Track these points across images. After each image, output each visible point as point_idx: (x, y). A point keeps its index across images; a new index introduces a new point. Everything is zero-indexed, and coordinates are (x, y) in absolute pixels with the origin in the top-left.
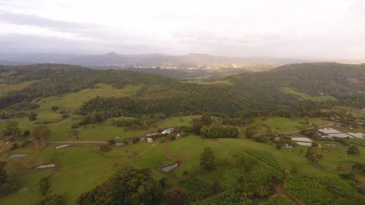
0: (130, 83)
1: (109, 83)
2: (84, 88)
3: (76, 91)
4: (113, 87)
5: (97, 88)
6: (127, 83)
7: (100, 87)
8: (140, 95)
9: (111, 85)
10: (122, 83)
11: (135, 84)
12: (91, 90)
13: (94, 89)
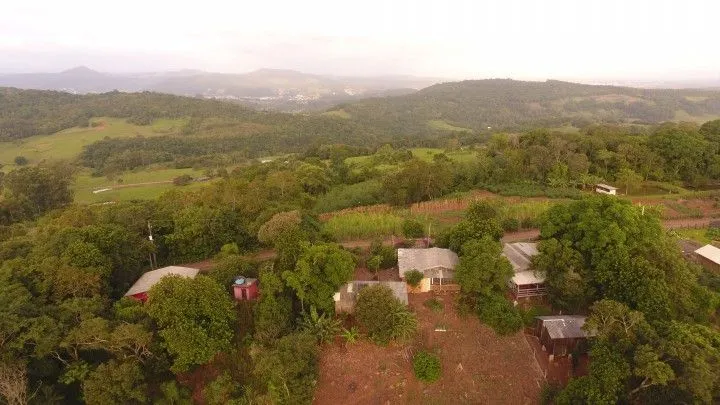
0: (163, 116)
1: (116, 116)
2: (64, 127)
3: (51, 132)
4: (128, 122)
5: (94, 125)
6: (156, 115)
7: (100, 124)
8: (188, 133)
9: (125, 120)
10: (147, 115)
11: (172, 117)
12: (83, 129)
13: (90, 128)
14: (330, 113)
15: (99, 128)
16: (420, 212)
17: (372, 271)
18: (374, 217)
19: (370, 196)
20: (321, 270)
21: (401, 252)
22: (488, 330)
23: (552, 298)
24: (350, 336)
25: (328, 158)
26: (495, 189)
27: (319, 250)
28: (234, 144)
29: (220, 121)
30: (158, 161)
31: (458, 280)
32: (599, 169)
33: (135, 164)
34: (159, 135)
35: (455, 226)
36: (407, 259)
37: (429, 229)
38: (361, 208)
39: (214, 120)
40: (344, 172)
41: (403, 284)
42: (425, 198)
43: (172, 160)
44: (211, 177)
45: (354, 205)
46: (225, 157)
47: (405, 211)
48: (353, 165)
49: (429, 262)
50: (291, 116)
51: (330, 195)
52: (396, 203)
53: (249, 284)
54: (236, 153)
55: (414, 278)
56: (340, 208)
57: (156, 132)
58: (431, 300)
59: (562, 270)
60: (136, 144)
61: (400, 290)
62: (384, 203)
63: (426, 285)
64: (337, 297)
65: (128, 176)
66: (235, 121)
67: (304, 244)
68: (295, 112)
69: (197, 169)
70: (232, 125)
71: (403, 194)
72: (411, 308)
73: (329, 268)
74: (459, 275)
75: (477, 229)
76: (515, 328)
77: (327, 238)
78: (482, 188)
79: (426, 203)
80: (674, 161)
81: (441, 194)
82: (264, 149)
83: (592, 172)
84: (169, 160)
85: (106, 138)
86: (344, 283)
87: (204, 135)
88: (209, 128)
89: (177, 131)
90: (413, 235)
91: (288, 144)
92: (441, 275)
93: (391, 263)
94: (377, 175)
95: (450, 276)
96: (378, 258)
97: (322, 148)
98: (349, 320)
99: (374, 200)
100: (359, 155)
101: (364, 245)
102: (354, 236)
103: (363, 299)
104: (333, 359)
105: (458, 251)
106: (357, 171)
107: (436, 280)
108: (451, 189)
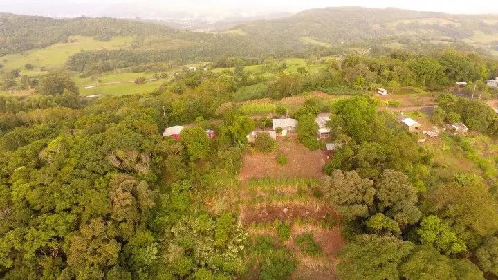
0: (118, 35)
1: (86, 35)
2: (53, 43)
3: (44, 46)
4: (95, 39)
5: (72, 41)
6: (113, 34)
7: (76, 41)
8: (135, 47)
9: (92, 38)
10: (107, 34)
11: (124, 36)
12: (64, 44)
13: (69, 44)
14: (231, 32)
15: (75, 43)
16: (286, 102)
17: (262, 128)
18: (262, 105)
19: (260, 94)
20: (242, 126)
21: (274, 120)
22: (306, 149)
23: (332, 137)
24: (254, 150)
25: (232, 66)
26: (325, 90)
27: (242, 118)
28: (169, 56)
29: (157, 38)
30: (120, 67)
31: (296, 131)
32: (382, 80)
33: (106, 69)
34: (118, 48)
35: (298, 109)
36: (277, 123)
37: (287, 111)
38: (256, 100)
39: (153, 37)
40: (244, 78)
41: (275, 132)
42: (289, 95)
43: (129, 66)
44: (158, 79)
45: (252, 99)
46: (164, 65)
47: (278, 102)
48: (249, 73)
49: (285, 125)
50: (204, 34)
51: (239, 92)
52: (273, 98)
53: (212, 132)
54: (171, 62)
55: (279, 130)
56: (245, 100)
57: (115, 46)
58: (286, 139)
59: (336, 126)
60: (103, 55)
61: (273, 135)
62: (267, 97)
63: (284, 133)
64: (248, 136)
65: (104, 77)
66: (167, 38)
67: (235, 116)
68: (207, 31)
69: (147, 73)
70: (165, 41)
71: (277, 93)
72: (277, 141)
73: (245, 125)
74: (297, 129)
75: (306, 111)
76: (317, 148)
77: (242, 114)
78: (319, 90)
79: (289, 98)
80: (421, 76)
81: (297, 93)
82: (188, 59)
83: (378, 81)
84: (126, 67)
85: (82, 51)
86: (251, 131)
87: (148, 49)
88: (150, 44)
89: (128, 45)
90: (281, 113)
91: (204, 55)
92: (290, 129)
93: (270, 125)
94: (264, 80)
95: (293, 129)
96: (265, 123)
97: (229, 59)
98: (253, 145)
99: (262, 96)
100: (252, 64)
101: (258, 118)
102: (253, 114)
103: (259, 137)
104: (247, 158)
105: (298, 120)
106: (252, 77)
107: (288, 131)
108: (302, 91)
